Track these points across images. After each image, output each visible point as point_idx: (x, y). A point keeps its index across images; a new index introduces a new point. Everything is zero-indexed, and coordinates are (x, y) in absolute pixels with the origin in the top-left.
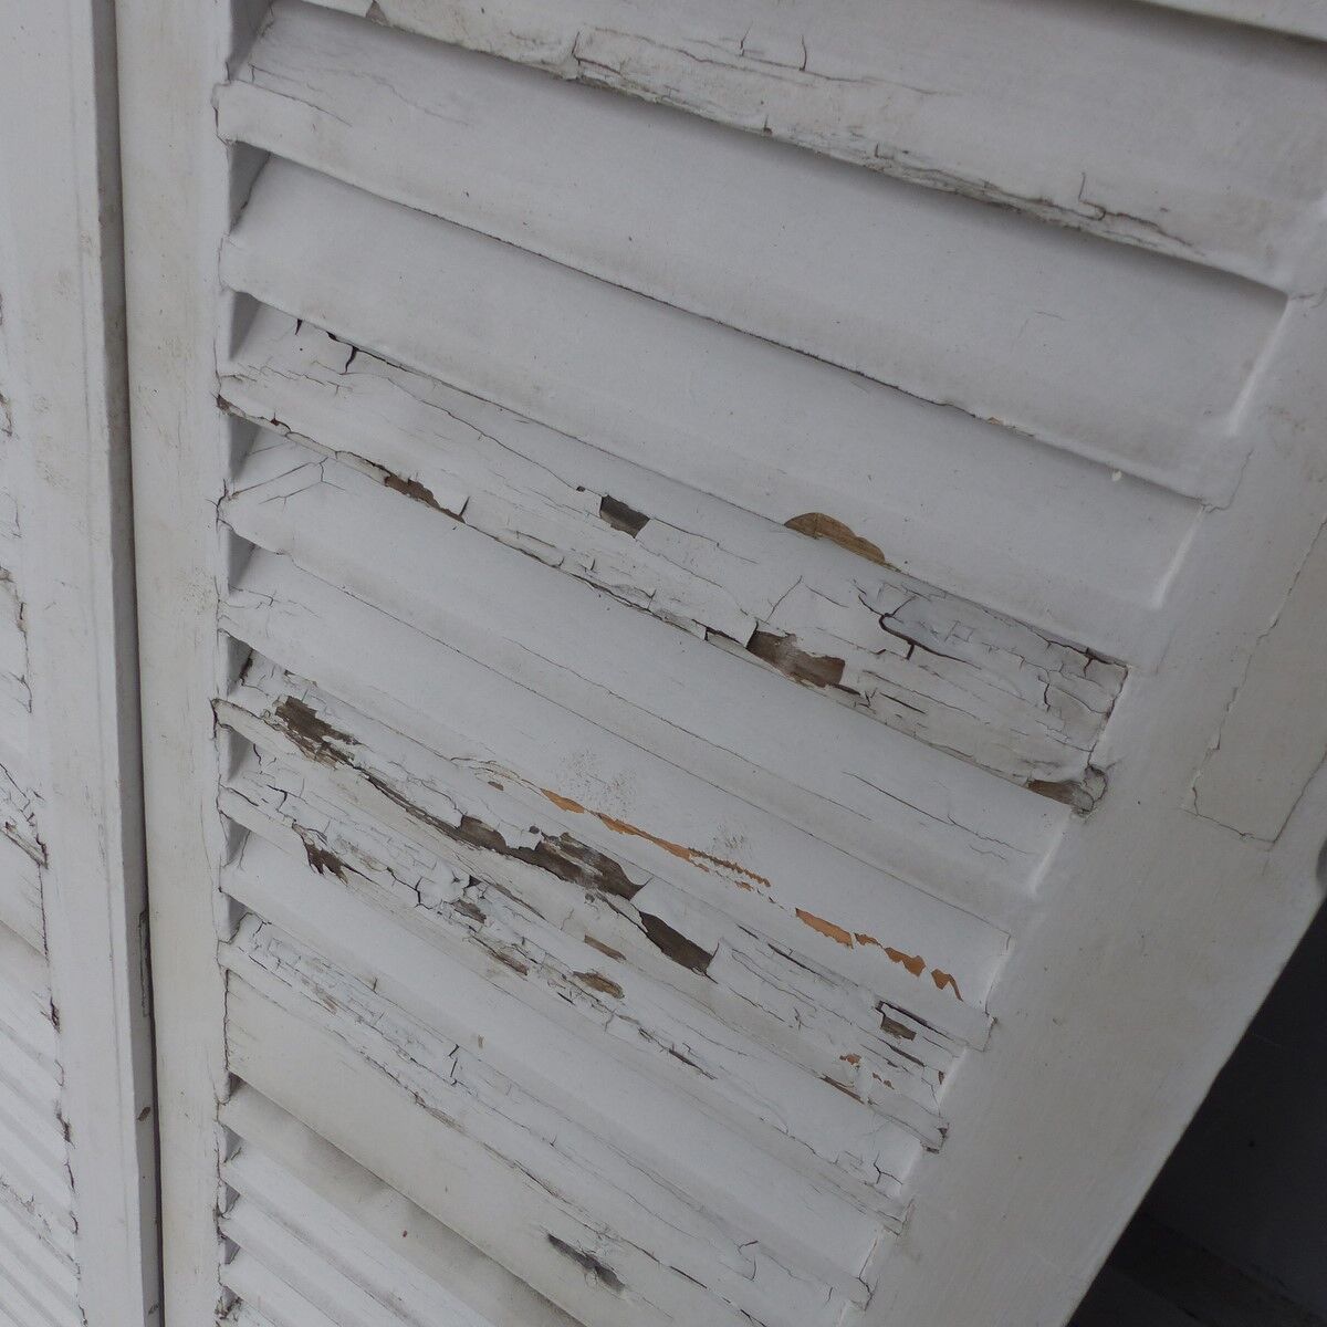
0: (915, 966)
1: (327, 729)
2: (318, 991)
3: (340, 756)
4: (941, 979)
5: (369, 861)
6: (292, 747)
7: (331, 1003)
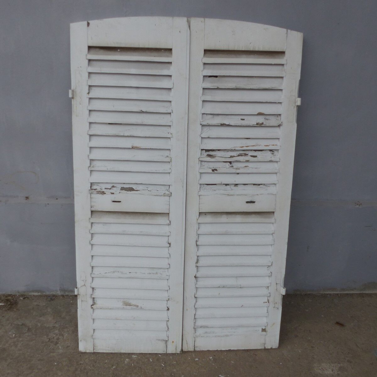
0: (274, 145)
1: (212, 155)
2: (213, 190)
3: (215, 157)
4: (276, 145)
5: (219, 168)
6: (210, 158)
7: (215, 190)
